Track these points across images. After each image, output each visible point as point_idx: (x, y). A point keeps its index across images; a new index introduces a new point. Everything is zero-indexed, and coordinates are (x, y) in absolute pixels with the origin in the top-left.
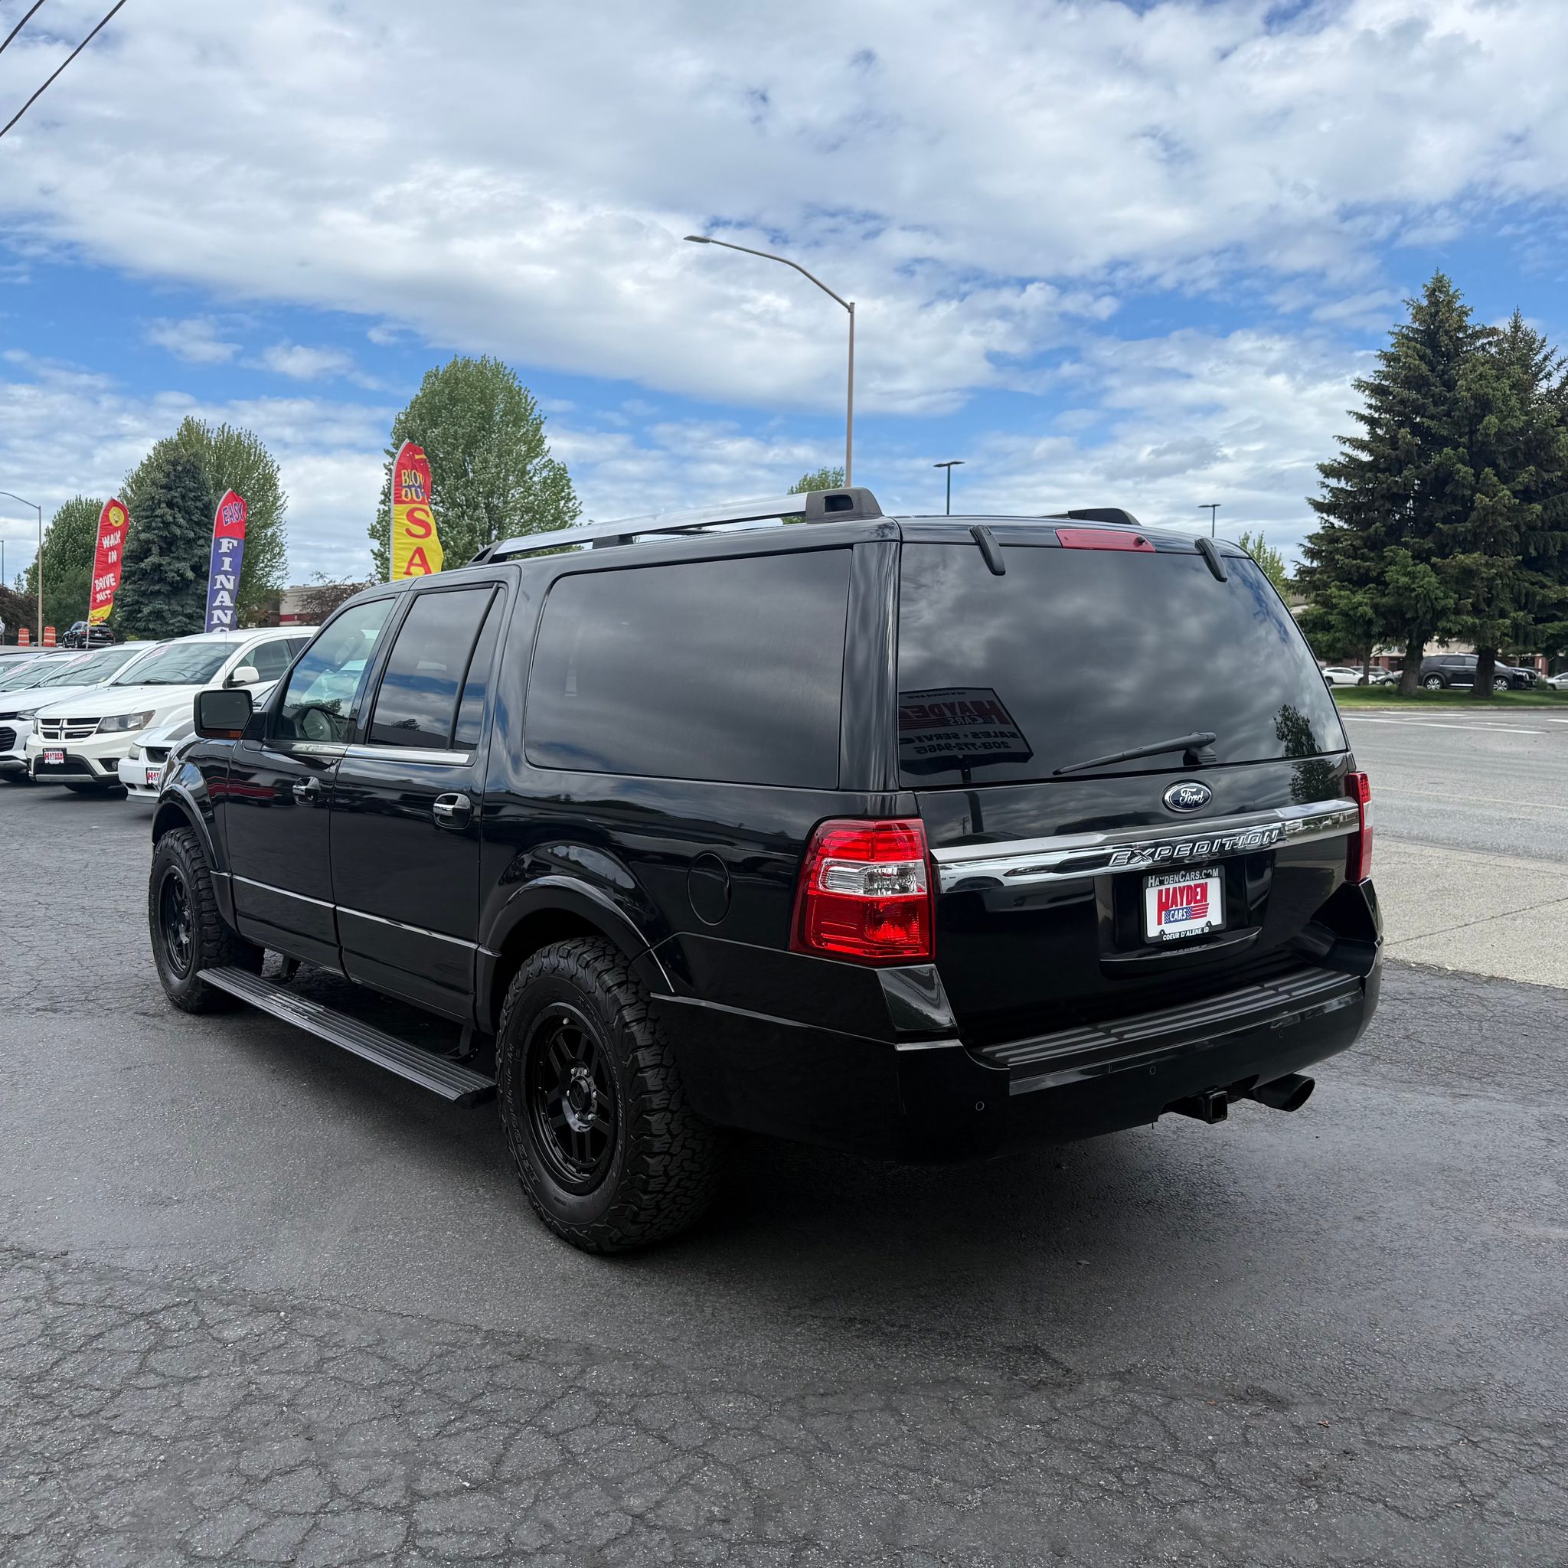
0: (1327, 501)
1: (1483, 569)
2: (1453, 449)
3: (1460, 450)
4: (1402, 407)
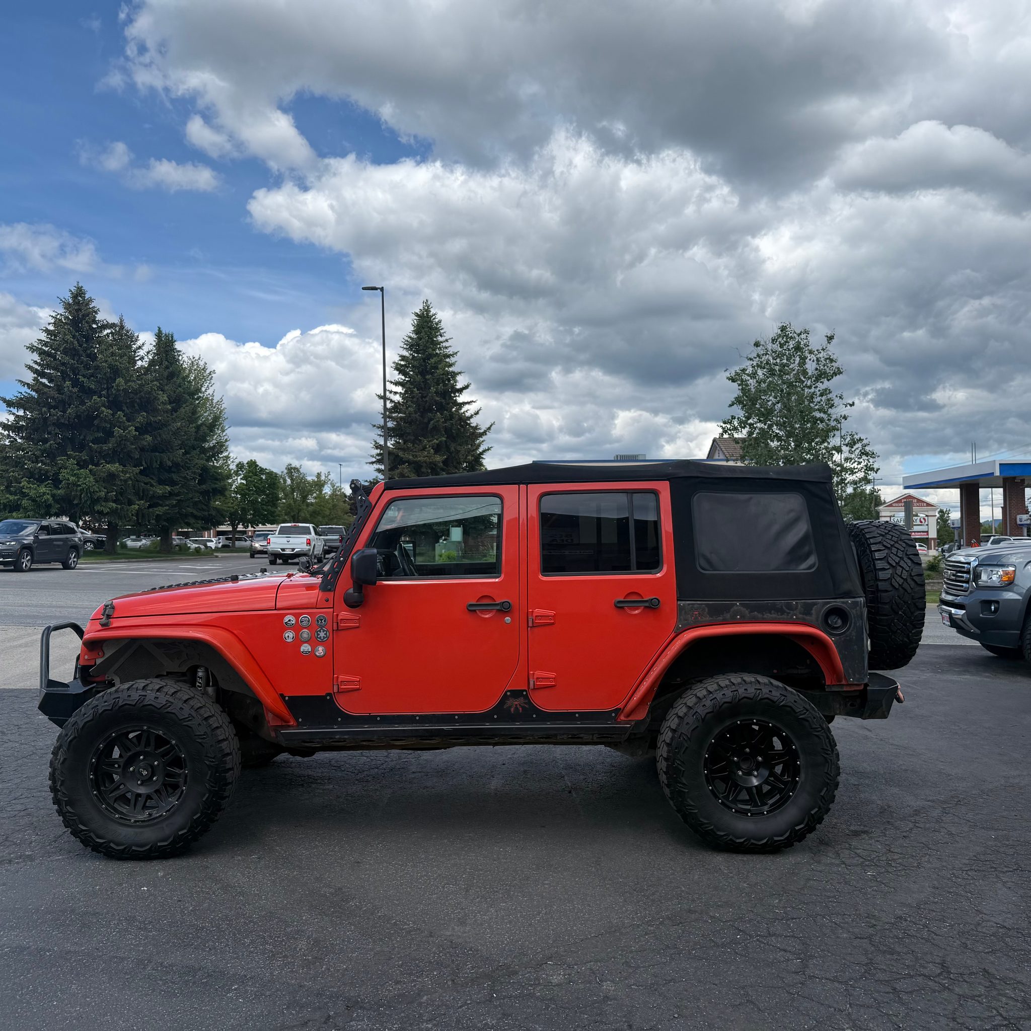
1: (121, 474)
2: (99, 398)
3: (103, 398)
4: (64, 367)
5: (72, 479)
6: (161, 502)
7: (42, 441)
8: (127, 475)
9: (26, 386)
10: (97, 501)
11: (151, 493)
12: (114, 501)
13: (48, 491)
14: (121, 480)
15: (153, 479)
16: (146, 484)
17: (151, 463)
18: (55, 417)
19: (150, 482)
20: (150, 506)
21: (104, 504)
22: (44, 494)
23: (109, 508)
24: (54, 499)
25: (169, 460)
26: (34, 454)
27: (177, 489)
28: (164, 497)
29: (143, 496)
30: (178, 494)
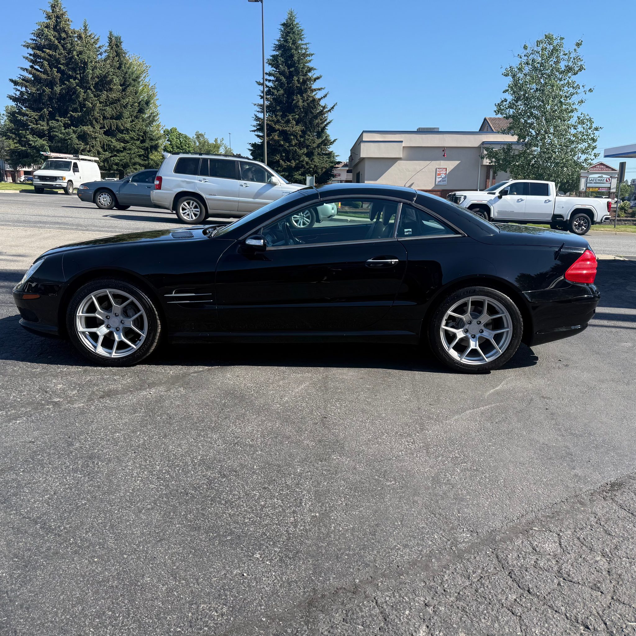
0: (17, 97)
1: (92, 134)
2: (74, 80)
3: (77, 81)
4: (49, 58)
5: (60, 135)
7: (39, 110)
9: (25, 70)
14: (92, 137)
16: (108, 141)
17: (111, 127)
18: (46, 93)
19: (111, 141)
20: (111, 156)
25: (122, 125)
27: (128, 145)
28: (120, 151)
29: (107, 149)
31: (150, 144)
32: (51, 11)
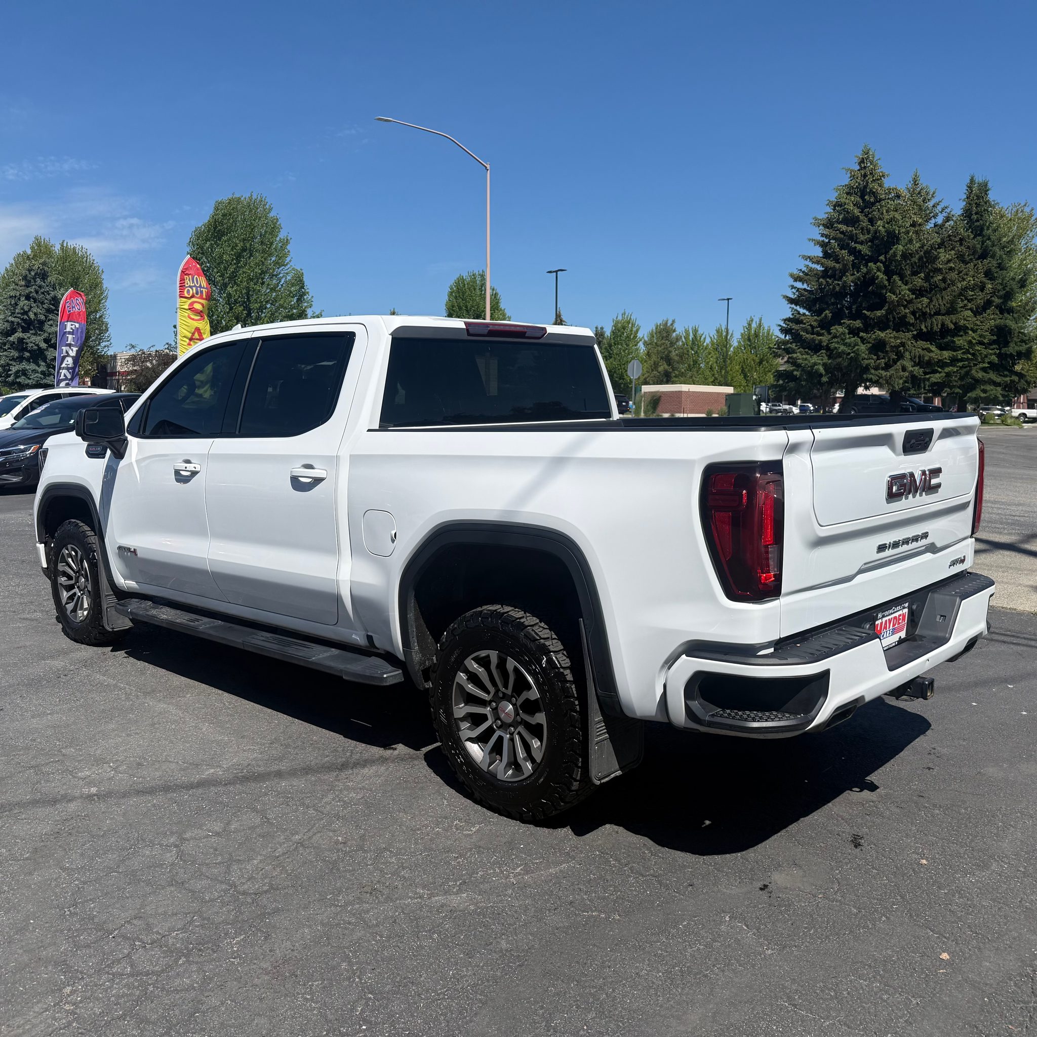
0: (796, 296)
1: (892, 340)
2: (875, 264)
3: (879, 264)
4: (842, 236)
5: (842, 348)
6: (940, 370)
7: (819, 312)
8: (899, 341)
9: (808, 260)
10: (866, 369)
11: (927, 358)
12: (883, 369)
13: (819, 361)
14: (891, 346)
15: (931, 344)
16: (923, 349)
17: (932, 328)
18: (831, 287)
19: (929, 348)
20: (925, 373)
21: (873, 371)
22: (815, 364)
23: (878, 376)
24: (825, 369)
25: (951, 322)
26: (811, 325)
27: (959, 353)
28: (942, 364)
29: (919, 362)
30: (962, 360)
31: (1017, 348)
32: (858, 168)
